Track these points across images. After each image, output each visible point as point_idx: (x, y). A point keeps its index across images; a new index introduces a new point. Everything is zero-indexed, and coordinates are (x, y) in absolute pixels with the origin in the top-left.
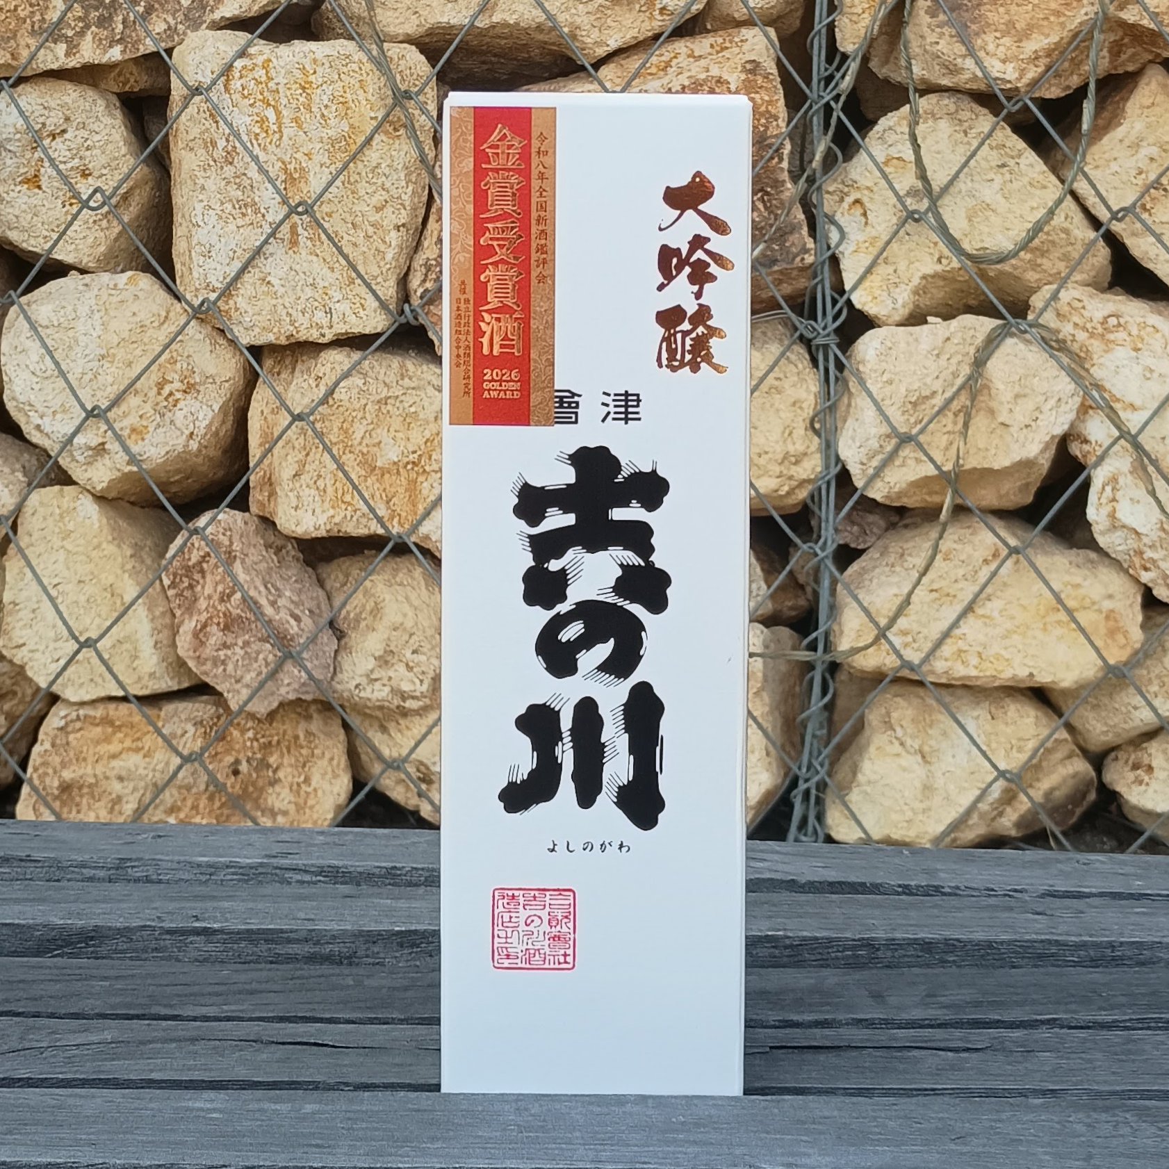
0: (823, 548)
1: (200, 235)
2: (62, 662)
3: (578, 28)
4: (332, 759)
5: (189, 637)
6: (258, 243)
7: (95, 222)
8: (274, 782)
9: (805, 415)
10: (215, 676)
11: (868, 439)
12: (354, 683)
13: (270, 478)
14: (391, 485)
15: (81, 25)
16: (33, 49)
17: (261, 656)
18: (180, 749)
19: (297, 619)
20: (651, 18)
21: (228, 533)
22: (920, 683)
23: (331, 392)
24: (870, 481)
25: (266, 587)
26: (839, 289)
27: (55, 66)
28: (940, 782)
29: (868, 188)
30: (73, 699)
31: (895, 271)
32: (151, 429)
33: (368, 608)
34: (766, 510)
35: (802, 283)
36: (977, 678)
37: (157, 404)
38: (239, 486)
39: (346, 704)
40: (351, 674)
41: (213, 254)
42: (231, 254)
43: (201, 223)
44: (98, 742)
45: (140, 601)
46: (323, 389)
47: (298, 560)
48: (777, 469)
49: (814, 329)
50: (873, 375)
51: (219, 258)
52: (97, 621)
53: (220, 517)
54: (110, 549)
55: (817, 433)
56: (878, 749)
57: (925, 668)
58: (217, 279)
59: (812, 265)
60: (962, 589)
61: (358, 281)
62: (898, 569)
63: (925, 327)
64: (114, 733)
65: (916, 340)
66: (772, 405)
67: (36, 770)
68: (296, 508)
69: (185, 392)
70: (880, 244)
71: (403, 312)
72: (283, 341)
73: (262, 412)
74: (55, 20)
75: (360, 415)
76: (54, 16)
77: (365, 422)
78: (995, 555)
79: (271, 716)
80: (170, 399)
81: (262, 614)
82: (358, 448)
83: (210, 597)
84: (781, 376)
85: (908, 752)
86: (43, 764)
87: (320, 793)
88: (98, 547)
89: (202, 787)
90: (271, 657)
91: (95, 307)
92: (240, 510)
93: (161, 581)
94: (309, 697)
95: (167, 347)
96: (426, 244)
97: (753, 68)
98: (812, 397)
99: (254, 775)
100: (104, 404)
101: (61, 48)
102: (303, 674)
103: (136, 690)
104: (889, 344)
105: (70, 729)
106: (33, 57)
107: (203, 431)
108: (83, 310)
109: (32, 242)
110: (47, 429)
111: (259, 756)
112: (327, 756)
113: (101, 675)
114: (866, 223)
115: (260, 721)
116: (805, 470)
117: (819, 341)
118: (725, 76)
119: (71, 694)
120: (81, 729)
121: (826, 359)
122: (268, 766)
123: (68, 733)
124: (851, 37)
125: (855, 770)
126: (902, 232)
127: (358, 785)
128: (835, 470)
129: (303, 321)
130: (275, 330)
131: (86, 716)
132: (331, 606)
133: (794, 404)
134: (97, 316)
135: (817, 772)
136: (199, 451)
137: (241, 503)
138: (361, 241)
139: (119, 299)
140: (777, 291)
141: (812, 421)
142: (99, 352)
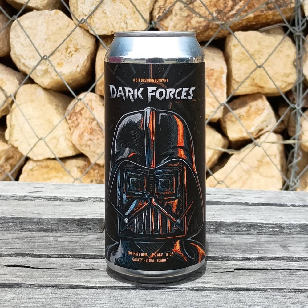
0: (298, 106)
9: (291, 60)
18: (74, 176)
30: (35, 159)
32: (64, 63)
34: (279, 93)
35: (289, 14)
37: (66, 55)
42: (92, 3)
44: (44, 174)
49: (294, 30)
51: (88, 4)
53: (88, 95)
54: (48, 106)
58: (87, 12)
59: (294, 8)
69: (75, 51)
71: (151, 24)
72: (109, 34)
80: (71, 54)
83: (84, 123)
84: (283, 46)
91: (44, 22)
92: (93, 93)
98: (293, 54)
105: (34, 169)
107: (81, 65)
108: (40, 23)
110: (27, 64)
116: (290, 79)
119: (34, 157)
120: (38, 170)
121: (299, 41)
123: (33, 171)
128: (302, 79)
129: (117, 26)
133: (287, 56)
134: (44, 25)
139: (52, 19)
140: (284, 17)
141: (294, 62)
142: (45, 37)
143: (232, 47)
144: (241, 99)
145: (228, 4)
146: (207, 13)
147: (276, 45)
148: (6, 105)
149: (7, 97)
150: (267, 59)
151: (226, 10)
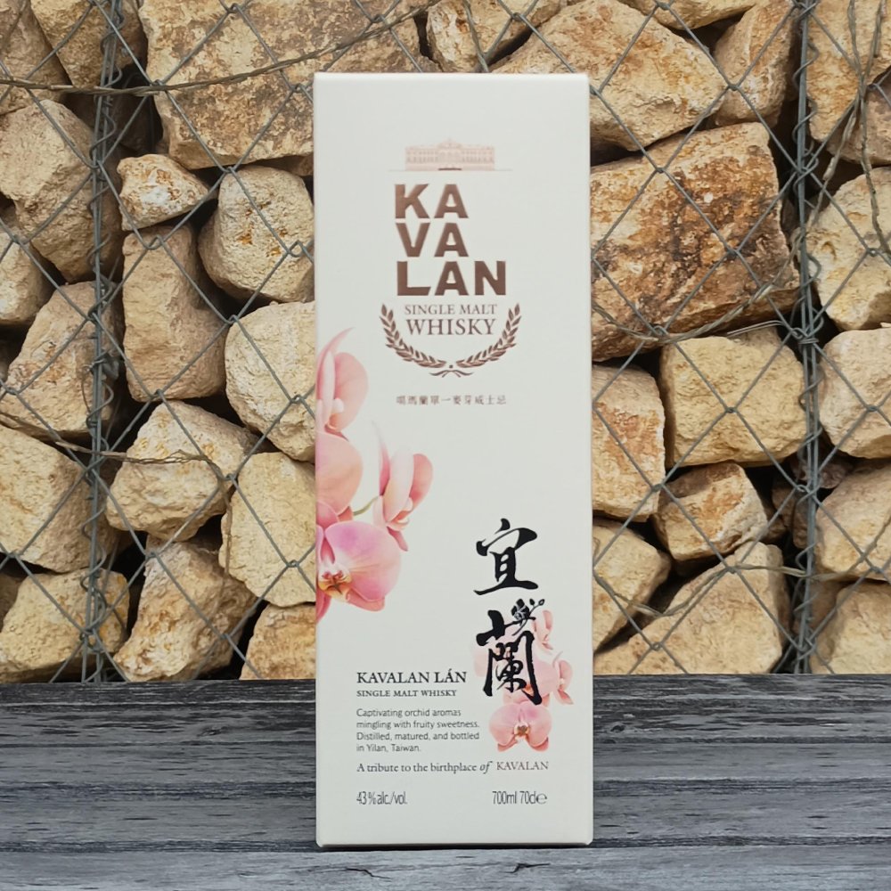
0: (811, 488)
2: (272, 579)
3: (634, 124)
9: (794, 394)
11: (843, 410)
15: (283, 127)
16: (250, 145)
20: (683, 117)
22: (883, 583)
24: (845, 439)
26: (817, 305)
27: (265, 157)
29: (835, 234)
30: (280, 605)
31: (857, 292)
34: (770, 461)
35: (788, 302)
44: (297, 635)
48: (775, 433)
49: (799, 333)
50: (846, 365)
52: (296, 548)
54: (304, 496)
55: (803, 407)
56: (851, 630)
57: (887, 571)
59: (798, 288)
62: (862, 502)
63: (880, 330)
64: (308, 628)
65: (876, 339)
66: (770, 388)
67: (253, 655)
70: (846, 273)
74: (265, 124)
76: (265, 122)
84: (776, 366)
85: (873, 632)
86: (258, 651)
88: (296, 495)
91: (293, 326)
97: (755, 151)
98: (798, 382)
100: (303, 395)
101: (270, 144)
104: (856, 343)
105: (277, 626)
106: (250, 150)
108: (285, 328)
109: (246, 281)
110: (261, 412)
113: (299, 587)
114: (835, 259)
116: (794, 433)
117: (805, 342)
118: (736, 157)
119: (278, 601)
120: (285, 626)
121: (810, 355)
123: (276, 629)
124: (822, 128)
125: (832, 647)
126: (861, 265)
128: (817, 433)
131: (289, 617)
133: (786, 386)
134: (294, 332)
135: (809, 648)
139: (309, 320)
140: (776, 307)
141: (800, 398)
142: (296, 357)
143: (675, 371)
144: (695, 474)
145: (664, 283)
146: (623, 303)
147: (764, 365)
148: (219, 496)
149: (221, 480)
150: (747, 393)
151: (660, 295)
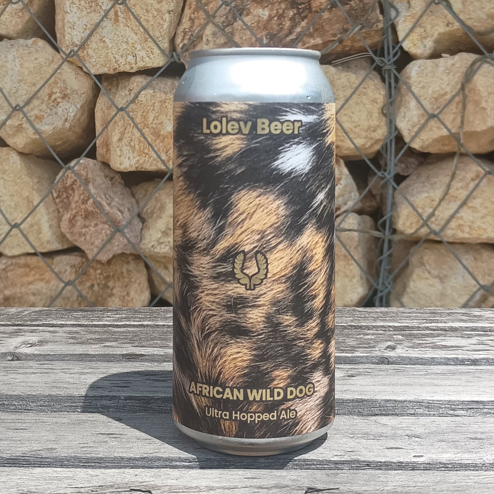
0: (389, 173)
1: (69, 18)
2: (3, 236)
4: (140, 284)
5: (67, 223)
6: (98, 21)
7: (16, 13)
8: (111, 295)
9: (378, 106)
10: (81, 242)
11: (412, 117)
12: (151, 245)
13: (106, 142)
14: (168, 144)
17: (103, 232)
18: (64, 279)
19: (122, 212)
21: (86, 170)
22: (440, 242)
23: (136, 97)
24: (413, 138)
25: (105, 196)
26: (396, 41)
28: (449, 292)
30: (9, 255)
31: (425, 31)
32: (46, 117)
33: (158, 207)
35: (377, 39)
36: (469, 239)
37: (49, 104)
38: (91, 145)
39: (147, 255)
40: (149, 240)
41: (75, 27)
42: (85, 27)
43: (69, 11)
44: (22, 276)
45: (42, 204)
46: (133, 95)
47: (121, 184)
48: (364, 134)
49: (383, 62)
50: (415, 84)
51: (79, 29)
52: (21, 215)
53: (81, 161)
54: (26, 179)
55: (385, 115)
56: (418, 275)
57: (442, 234)
58: (77, 40)
59: (382, 28)
60: (461, 193)
61: (150, 40)
62: (426, 184)
63: (441, 59)
64: (30, 271)
65: (437, 65)
66: (362, 102)
68: (120, 156)
69: (63, 98)
70: (417, 16)
71: (172, 56)
72: (112, 72)
73: (102, 109)
75: (152, 108)
77: (154, 112)
78: (477, 176)
79: (109, 262)
80: (55, 102)
81: (104, 210)
82: (151, 126)
83: (77, 202)
84: (366, 86)
85: (433, 277)
87: (134, 301)
88: (20, 177)
89: (75, 298)
90: (108, 232)
91: (16, 56)
92: (92, 158)
93: (52, 194)
94: (128, 252)
95: (53, 75)
96: (184, 21)
98: (382, 97)
99: (101, 292)
100: (22, 104)
102: (125, 240)
103: (40, 250)
104: (422, 68)
105: (8, 269)
107: (72, 118)
108: (10, 57)
111: (103, 282)
112: (138, 281)
113: (23, 242)
114: (410, 7)
115: (103, 264)
116: (379, 134)
117: (386, 68)
119: (8, 252)
120: (13, 270)
121: (390, 78)
122: (108, 287)
125: (405, 287)
126: (428, 11)
127: (153, 296)
128: (394, 134)
129: (122, 61)
130: (108, 66)
131: (16, 263)
132: (139, 207)
133: (373, 101)
134: (17, 60)
135: (387, 287)
136: (71, 128)
137: (92, 155)
138: (151, 19)
139: (28, 52)
141: (382, 109)
142: (18, 78)
145: (284, 25)
147: (356, 85)
151: (282, 34)
